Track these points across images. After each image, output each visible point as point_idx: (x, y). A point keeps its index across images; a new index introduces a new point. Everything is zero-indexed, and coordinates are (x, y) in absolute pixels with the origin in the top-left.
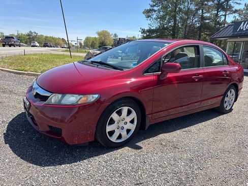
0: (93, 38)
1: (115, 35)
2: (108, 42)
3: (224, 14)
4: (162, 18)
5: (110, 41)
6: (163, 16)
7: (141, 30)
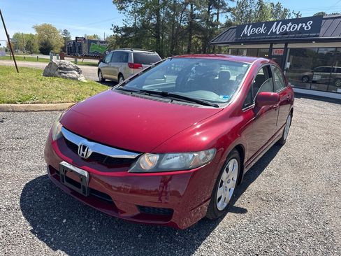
0: (27, 35)
1: (66, 32)
2: (54, 42)
3: (216, 12)
4: (141, 12)
5: (57, 42)
6: (142, 9)
7: (113, 28)
